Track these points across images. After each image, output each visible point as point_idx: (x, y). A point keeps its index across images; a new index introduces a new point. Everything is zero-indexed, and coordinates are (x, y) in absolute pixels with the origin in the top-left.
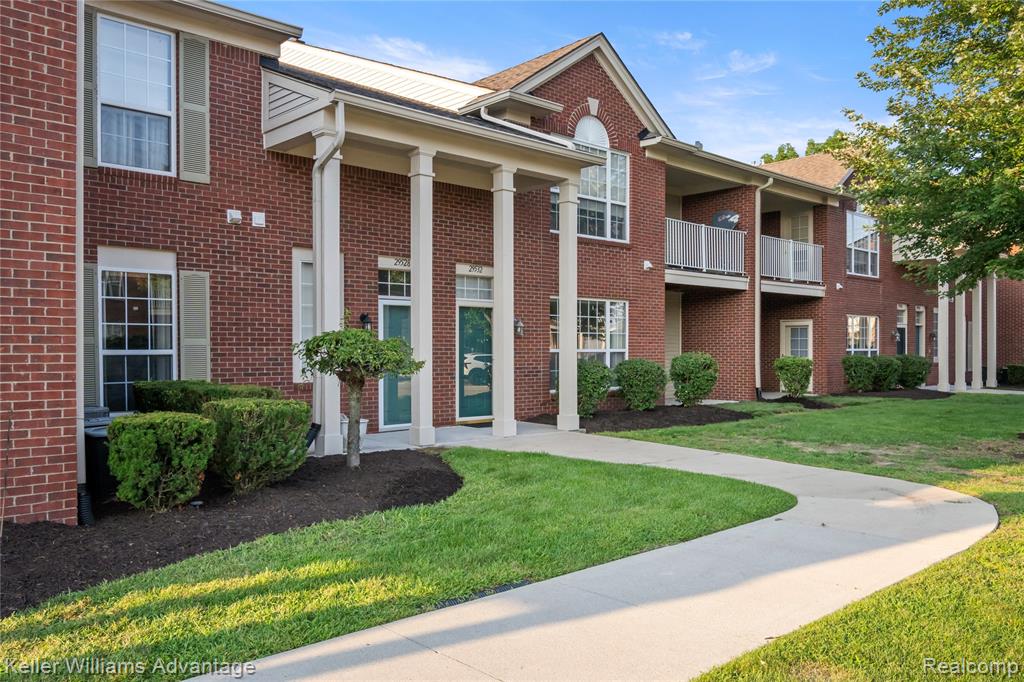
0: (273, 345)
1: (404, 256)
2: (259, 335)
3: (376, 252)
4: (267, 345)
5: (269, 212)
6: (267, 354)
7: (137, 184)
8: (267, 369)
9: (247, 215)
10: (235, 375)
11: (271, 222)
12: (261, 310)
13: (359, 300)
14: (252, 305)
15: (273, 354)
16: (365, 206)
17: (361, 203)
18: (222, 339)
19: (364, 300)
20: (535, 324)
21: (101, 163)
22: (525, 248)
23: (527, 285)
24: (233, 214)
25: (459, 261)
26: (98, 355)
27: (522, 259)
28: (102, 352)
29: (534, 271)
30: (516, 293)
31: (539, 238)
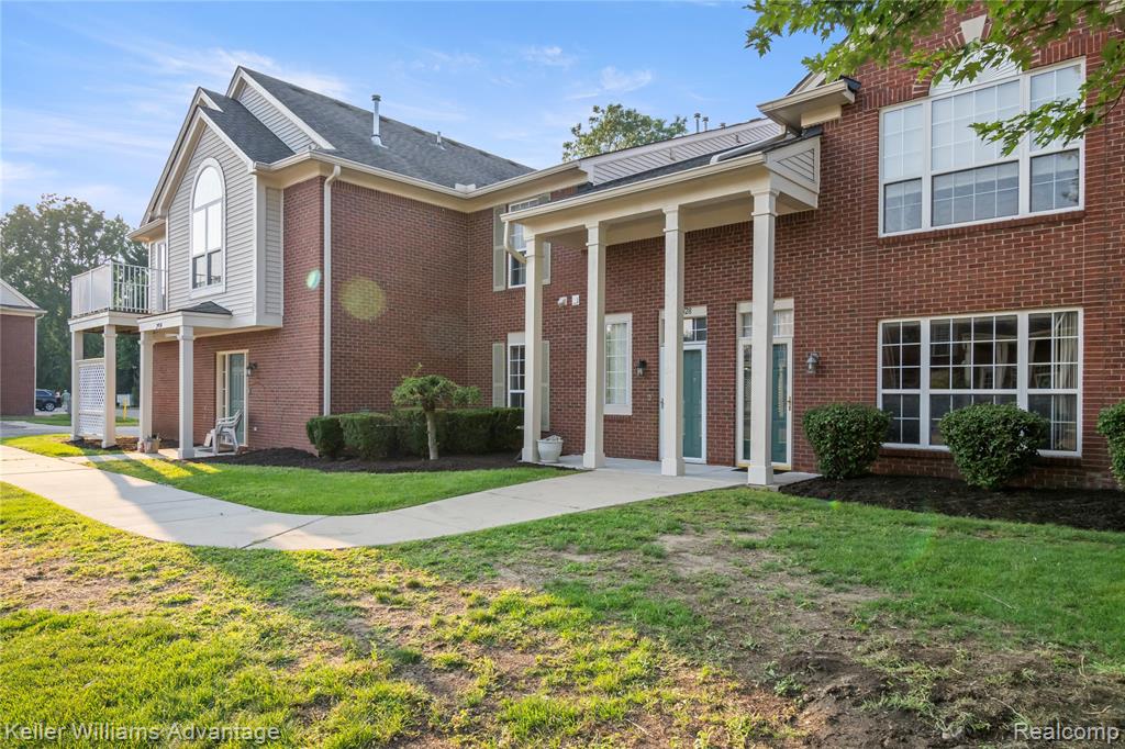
2: (576, 380)
4: (580, 386)
6: (580, 393)
7: (518, 295)
8: (580, 404)
9: (570, 299)
10: (562, 406)
12: (577, 362)
13: (641, 349)
14: (572, 359)
16: (647, 270)
17: (644, 269)
18: (556, 383)
19: (646, 349)
20: (849, 358)
21: (510, 287)
22: (833, 267)
23: (835, 312)
24: (562, 300)
25: (740, 300)
26: (506, 393)
27: (827, 282)
28: (510, 391)
29: (848, 293)
30: (819, 323)
31: (857, 251)
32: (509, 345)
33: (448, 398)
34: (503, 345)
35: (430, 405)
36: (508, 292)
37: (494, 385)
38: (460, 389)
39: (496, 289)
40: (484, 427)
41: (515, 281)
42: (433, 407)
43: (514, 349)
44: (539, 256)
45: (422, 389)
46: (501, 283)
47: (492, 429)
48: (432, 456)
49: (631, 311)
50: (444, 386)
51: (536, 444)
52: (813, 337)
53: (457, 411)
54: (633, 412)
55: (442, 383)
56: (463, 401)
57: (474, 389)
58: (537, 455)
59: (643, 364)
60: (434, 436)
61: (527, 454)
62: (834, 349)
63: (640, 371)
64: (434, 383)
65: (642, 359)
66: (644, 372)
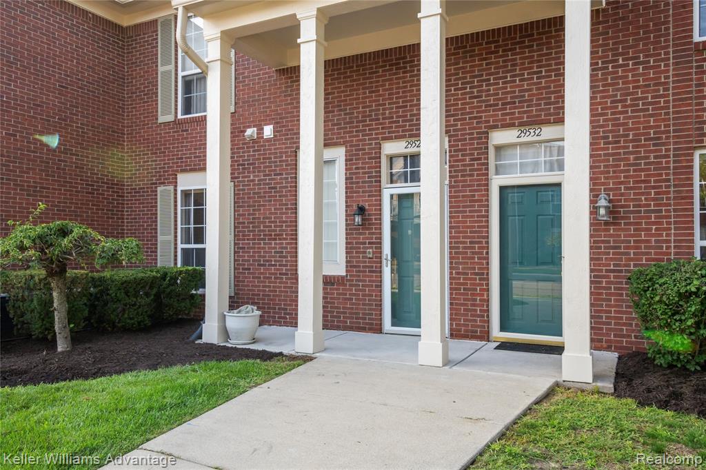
0: (280, 239)
1: (411, 136)
2: (269, 231)
3: (378, 139)
4: (275, 239)
5: (277, 123)
6: (275, 248)
7: (194, 126)
8: (275, 261)
9: (260, 130)
10: (251, 265)
11: (277, 132)
12: (270, 209)
13: (359, 192)
14: (263, 205)
15: (279, 248)
16: (365, 93)
17: (361, 91)
18: (243, 236)
19: (363, 192)
20: (653, 199)
21: (180, 116)
22: (628, 82)
23: (632, 141)
24: (251, 132)
25: (495, 127)
26: (176, 248)
27: (620, 101)
28: (180, 246)
29: (651, 116)
30: (608, 155)
31: (662, 60)
32: (179, 189)
33: (88, 255)
34: (171, 188)
35: (57, 268)
36: (177, 122)
37: (160, 238)
38: (107, 244)
39: (162, 119)
40: (147, 295)
41: (188, 109)
42: (62, 270)
43: (186, 194)
44: (224, 61)
45: (42, 243)
46: (169, 111)
47: (158, 296)
48: (61, 346)
49: (344, 144)
50: (81, 238)
51: (223, 318)
52: (602, 173)
53: (107, 274)
54: (347, 271)
55: (77, 231)
56: (113, 260)
57: (132, 242)
58: (225, 333)
59: (361, 210)
60: (64, 314)
61: (210, 333)
62: (631, 188)
63: (358, 219)
64: (64, 232)
65: (361, 204)
66: (363, 220)
